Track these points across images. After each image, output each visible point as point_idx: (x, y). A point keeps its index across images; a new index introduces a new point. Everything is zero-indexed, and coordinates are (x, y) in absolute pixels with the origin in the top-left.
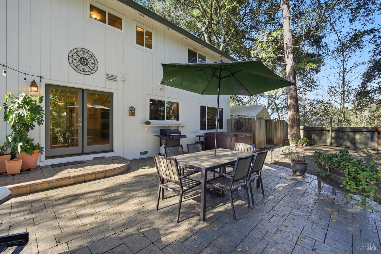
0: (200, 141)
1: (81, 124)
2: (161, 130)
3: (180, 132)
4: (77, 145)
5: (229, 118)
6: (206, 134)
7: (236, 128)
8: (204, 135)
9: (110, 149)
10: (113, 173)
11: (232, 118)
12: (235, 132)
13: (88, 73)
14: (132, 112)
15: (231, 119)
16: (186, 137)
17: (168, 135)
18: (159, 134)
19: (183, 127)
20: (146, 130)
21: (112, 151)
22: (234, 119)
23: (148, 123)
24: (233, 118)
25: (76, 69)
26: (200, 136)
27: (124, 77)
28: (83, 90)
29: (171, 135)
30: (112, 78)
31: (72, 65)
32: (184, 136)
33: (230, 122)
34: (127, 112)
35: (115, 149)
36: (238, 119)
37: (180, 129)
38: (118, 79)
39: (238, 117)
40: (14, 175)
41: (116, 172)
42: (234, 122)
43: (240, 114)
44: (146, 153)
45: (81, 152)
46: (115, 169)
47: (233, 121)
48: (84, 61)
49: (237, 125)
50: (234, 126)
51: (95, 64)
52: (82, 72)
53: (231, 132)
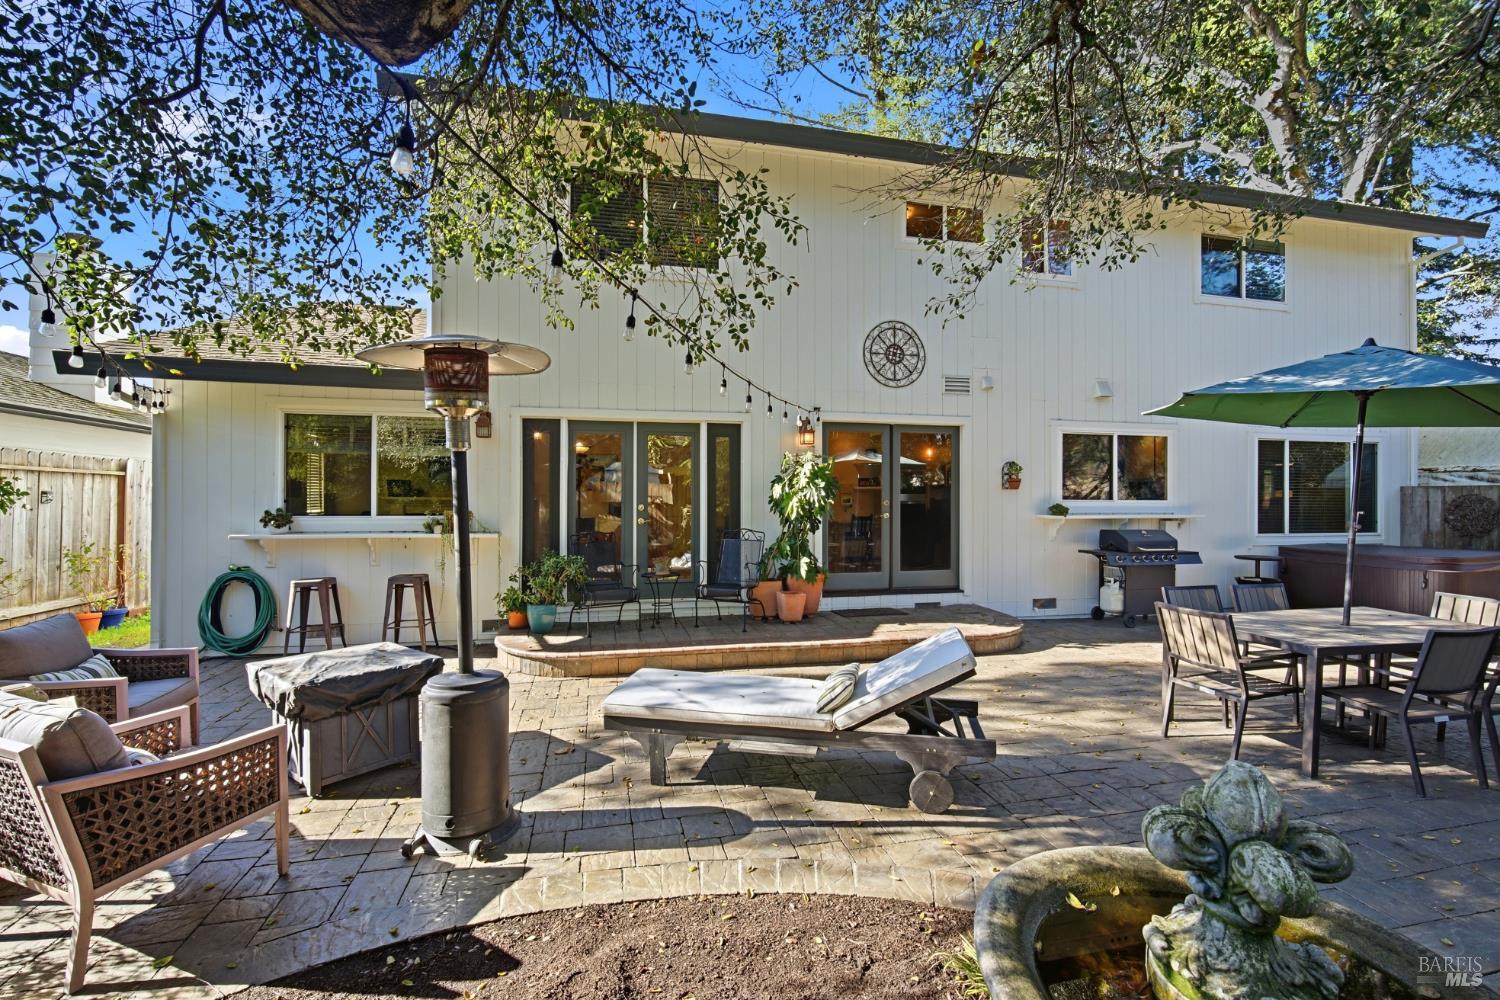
0: (1258, 576)
1: (886, 515)
2: (1103, 532)
3: (1174, 543)
4: (878, 568)
5: (1414, 483)
6: (1283, 550)
7: (1454, 528)
8: (1274, 553)
9: (952, 584)
10: (990, 647)
11: (1433, 483)
12: (1451, 547)
13: (903, 382)
14: (1011, 478)
15: (1427, 488)
16: (1199, 561)
17: (1130, 549)
18: (1095, 547)
19: (1181, 522)
20: (1053, 531)
21: (956, 589)
22: (1443, 489)
23: (1058, 510)
24: (1441, 483)
25: (879, 378)
26: (1258, 560)
27: (987, 378)
28: (891, 427)
29: (1143, 553)
30: (957, 385)
31: (871, 368)
32: (1193, 557)
33: (1419, 499)
34: (997, 479)
35: (965, 584)
36: (1472, 488)
37: (1171, 529)
38: (974, 385)
39: (1472, 478)
40: (792, 623)
41: (998, 645)
42: (1444, 502)
43: (1485, 465)
44: (1050, 603)
45: (886, 586)
46: (996, 637)
47: (1436, 499)
48: (895, 354)
49: (1462, 517)
50: (1445, 520)
51: (918, 355)
52: (891, 383)
53: (1427, 546)
